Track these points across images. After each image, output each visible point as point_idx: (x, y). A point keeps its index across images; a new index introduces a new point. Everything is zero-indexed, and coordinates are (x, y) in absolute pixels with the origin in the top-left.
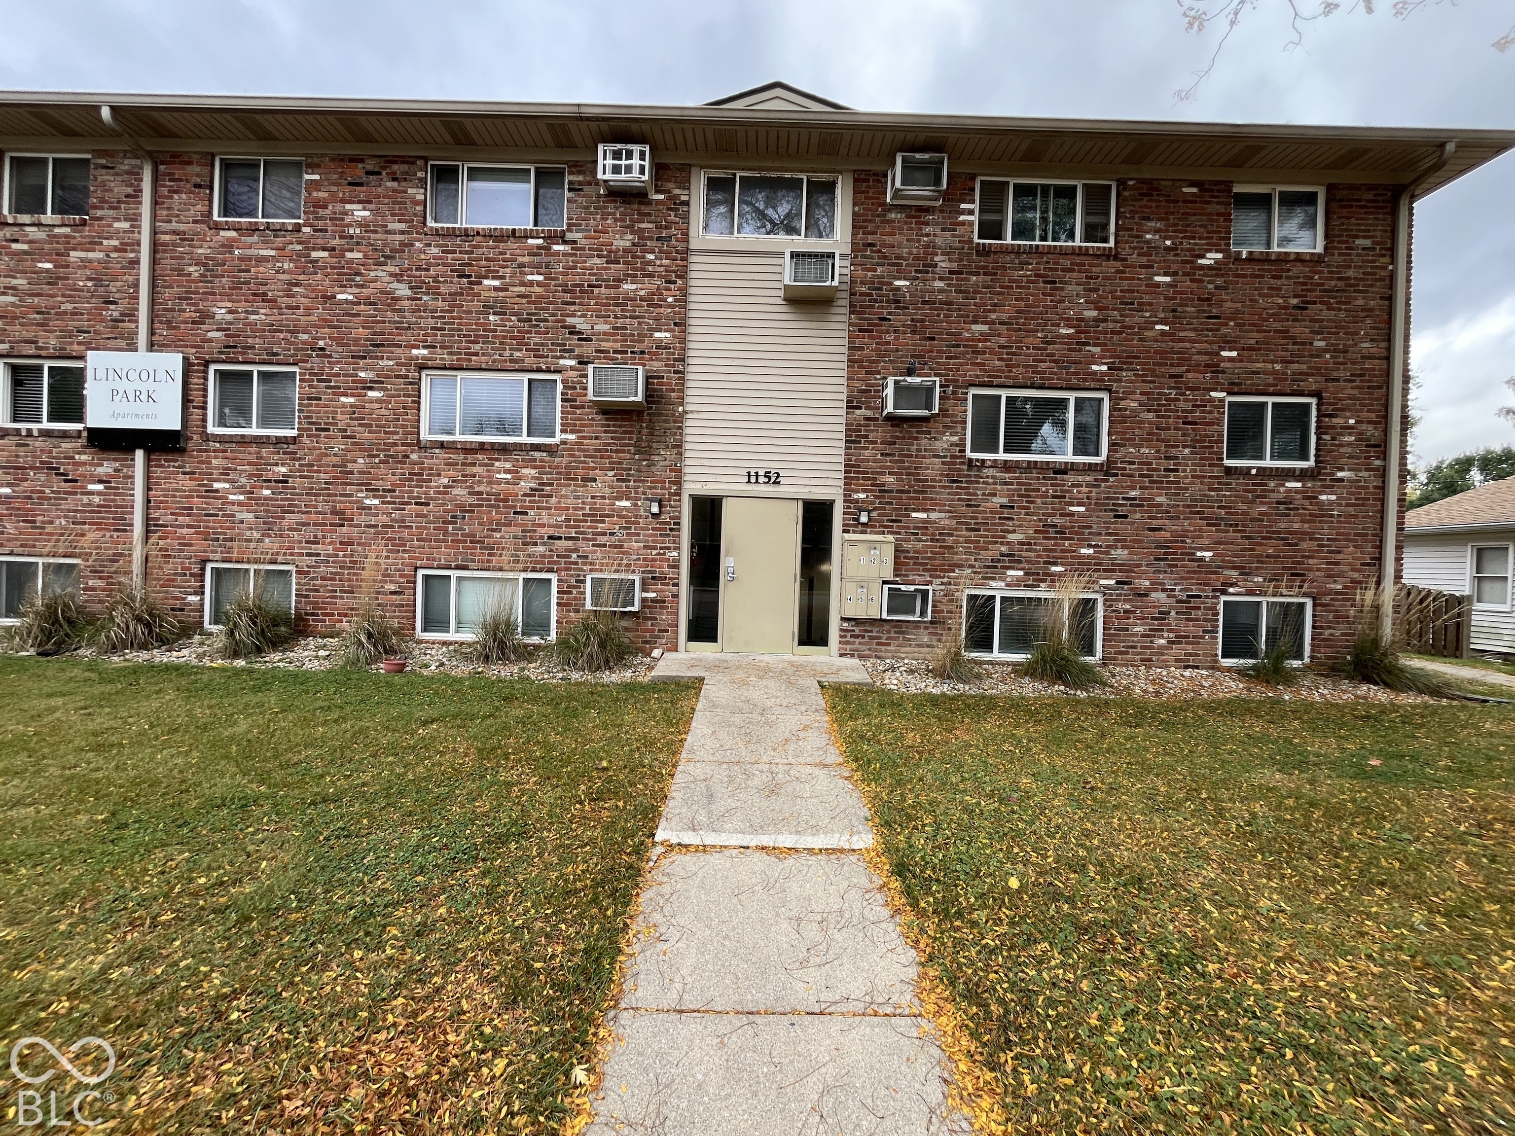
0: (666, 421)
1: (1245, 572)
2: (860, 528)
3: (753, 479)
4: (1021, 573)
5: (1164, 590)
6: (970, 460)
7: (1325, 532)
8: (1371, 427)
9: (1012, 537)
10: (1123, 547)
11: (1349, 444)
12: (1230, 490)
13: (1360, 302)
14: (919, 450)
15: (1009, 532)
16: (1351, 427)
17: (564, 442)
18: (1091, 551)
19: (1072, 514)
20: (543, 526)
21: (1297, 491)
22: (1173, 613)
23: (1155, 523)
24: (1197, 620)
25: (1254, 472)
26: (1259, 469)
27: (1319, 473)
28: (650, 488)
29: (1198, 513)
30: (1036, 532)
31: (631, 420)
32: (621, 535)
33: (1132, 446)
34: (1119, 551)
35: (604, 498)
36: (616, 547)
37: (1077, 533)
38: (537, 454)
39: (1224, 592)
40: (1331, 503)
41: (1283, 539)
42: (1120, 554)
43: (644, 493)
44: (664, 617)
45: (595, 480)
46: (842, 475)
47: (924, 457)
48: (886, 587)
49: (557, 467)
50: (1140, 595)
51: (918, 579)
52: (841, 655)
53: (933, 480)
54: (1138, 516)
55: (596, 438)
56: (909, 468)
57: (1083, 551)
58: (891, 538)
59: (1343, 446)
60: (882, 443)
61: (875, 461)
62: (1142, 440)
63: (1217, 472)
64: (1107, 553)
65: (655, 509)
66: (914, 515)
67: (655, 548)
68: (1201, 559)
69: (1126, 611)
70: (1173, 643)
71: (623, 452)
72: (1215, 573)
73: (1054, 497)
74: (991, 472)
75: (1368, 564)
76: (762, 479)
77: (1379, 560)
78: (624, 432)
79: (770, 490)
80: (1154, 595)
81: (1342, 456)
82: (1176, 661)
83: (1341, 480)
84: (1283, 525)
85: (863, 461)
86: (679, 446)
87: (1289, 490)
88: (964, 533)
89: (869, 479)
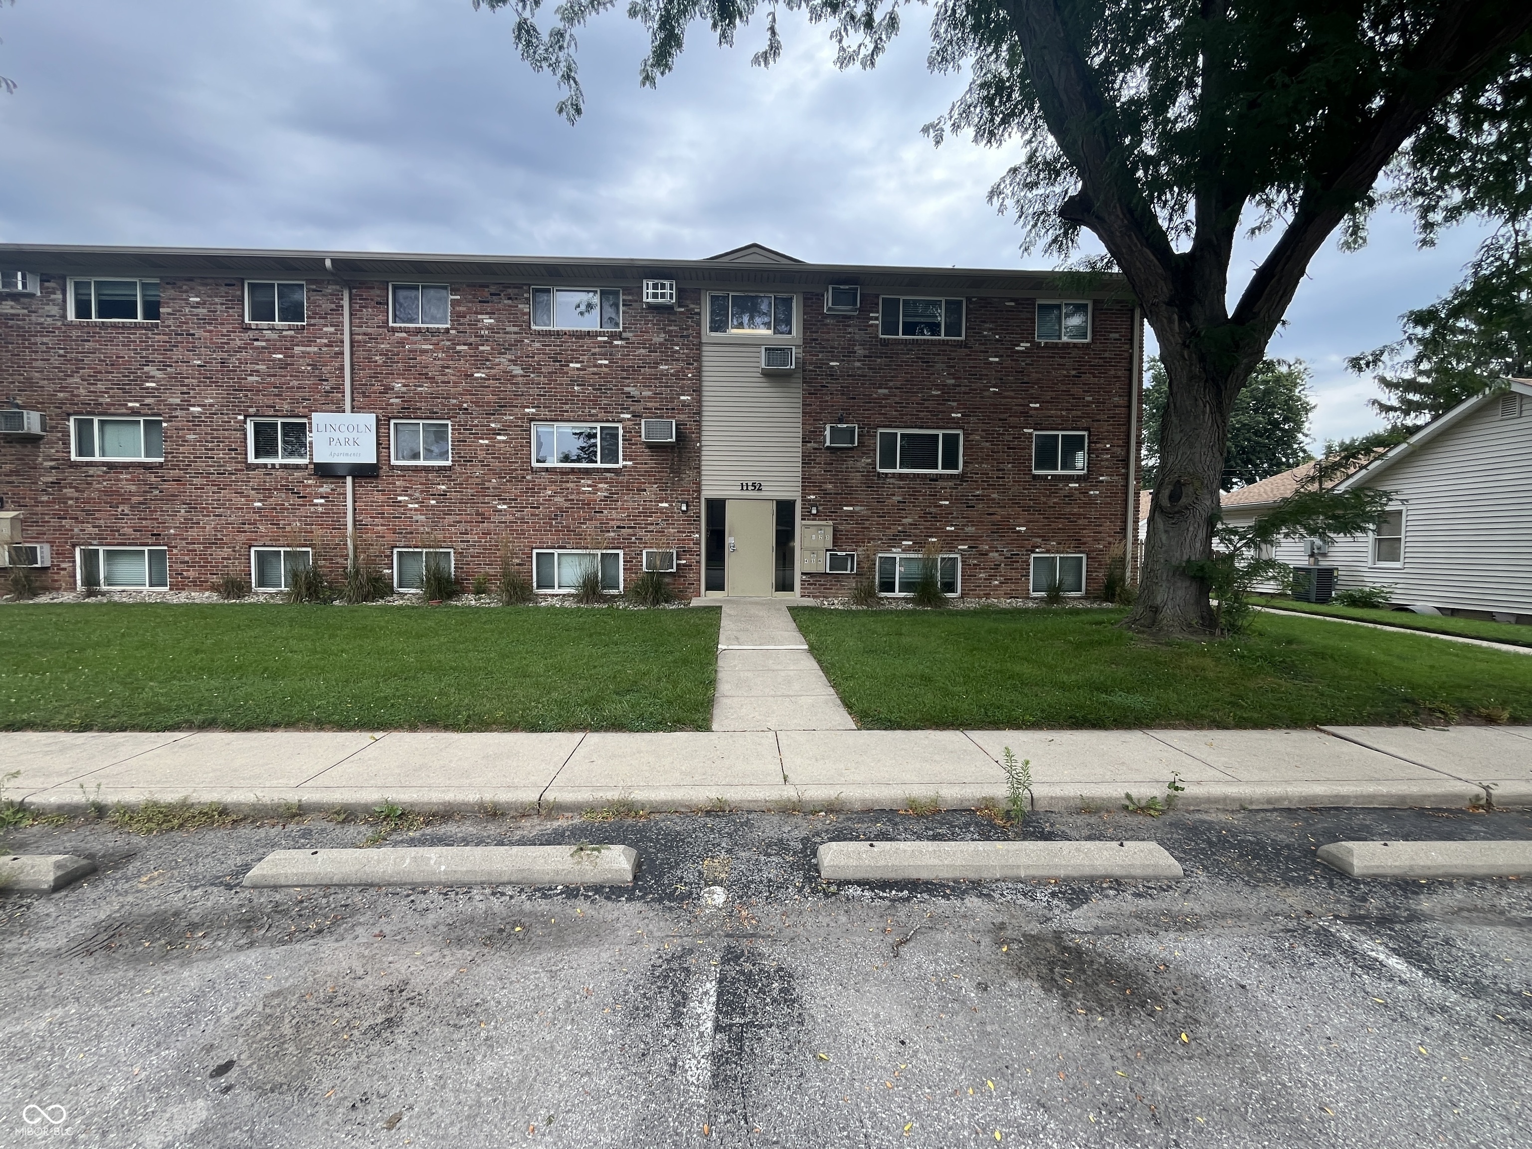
0: (689, 452)
1: (1045, 539)
2: (812, 517)
3: (745, 488)
4: (911, 543)
5: (997, 551)
6: (879, 473)
7: (1093, 514)
8: (1119, 449)
9: (905, 521)
10: (972, 525)
11: (1107, 460)
12: (1036, 489)
13: (1113, 372)
14: (847, 468)
15: (903, 517)
16: (1108, 449)
17: (625, 467)
18: (953, 528)
19: (941, 506)
20: (613, 520)
21: (1075, 488)
22: (1003, 565)
23: (991, 510)
24: (1017, 569)
25: (1049, 478)
26: (1052, 475)
27: (1088, 478)
28: (680, 495)
29: (1017, 503)
30: (920, 517)
31: (667, 452)
32: (663, 524)
33: (977, 463)
35: (651, 501)
36: (660, 532)
37: (944, 517)
38: (608, 475)
39: (1033, 552)
40: (1096, 495)
41: (1067, 518)
42: (970, 529)
43: (677, 498)
44: (692, 575)
45: (645, 490)
46: (800, 484)
47: (850, 472)
48: (828, 553)
49: (621, 483)
50: (983, 554)
51: (849, 548)
52: (802, 596)
53: (857, 487)
54: (981, 506)
55: (646, 464)
56: (841, 479)
57: (948, 528)
58: (831, 523)
59: (1102, 461)
60: (825, 464)
61: (820, 475)
62: (982, 459)
63: (1028, 478)
64: (963, 529)
65: (684, 508)
66: (845, 508)
67: (685, 532)
68: (1019, 532)
69: (974, 565)
70: (1003, 583)
71: (663, 472)
72: (1028, 540)
73: (930, 495)
74: (891, 481)
75: (1118, 533)
76: (750, 488)
77: (1124, 529)
78: (663, 460)
79: (755, 494)
80: (991, 554)
81: (1102, 467)
82: (1005, 594)
83: (1102, 482)
84: (1068, 510)
85: (813, 475)
86: (698, 468)
87: (1071, 488)
88: (876, 519)
89: (817, 486)
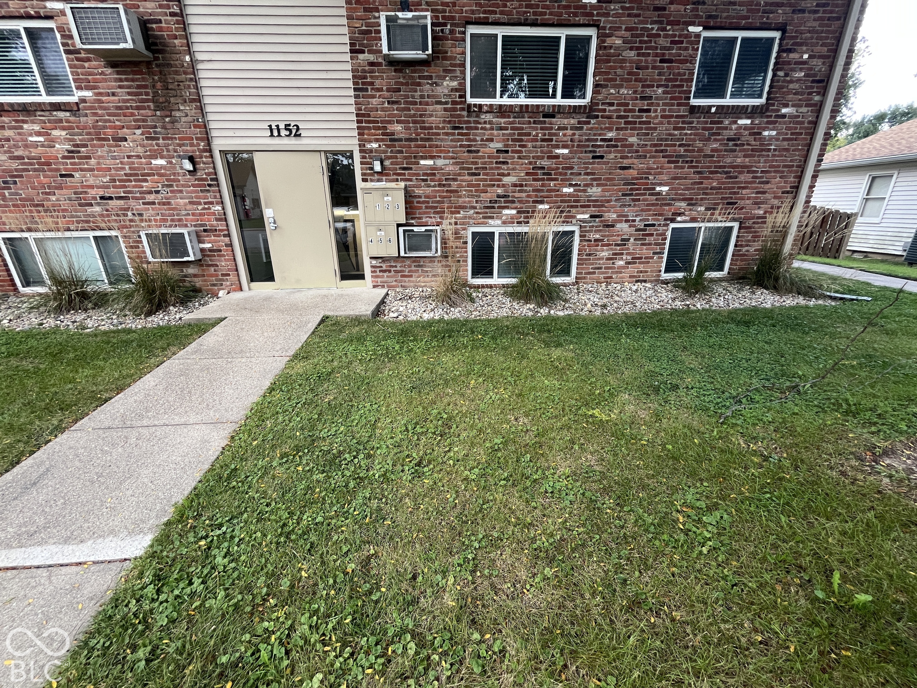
0: (177, 73)
1: (691, 202)
2: (376, 177)
3: (275, 133)
4: (514, 212)
5: (627, 221)
6: (469, 106)
7: (761, 165)
8: (820, 62)
9: (507, 180)
10: (598, 185)
11: (799, 80)
12: (691, 128)
14: (422, 97)
15: (504, 175)
16: (805, 63)
17: (83, 100)
18: (571, 190)
19: (557, 157)
20: (92, 187)
21: (746, 128)
22: (632, 240)
23: (626, 162)
24: (650, 244)
25: (713, 110)
26: (718, 107)
27: (767, 110)
28: (180, 145)
29: (662, 151)
30: (527, 174)
31: (141, 73)
32: (165, 193)
33: (614, 87)
34: (594, 189)
35: (139, 157)
36: (164, 204)
37: (561, 174)
38: (61, 115)
39: (673, 221)
40: (771, 138)
41: (726, 173)
42: (595, 191)
43: (175, 151)
44: (224, 264)
45: (126, 140)
46: (355, 126)
47: (427, 104)
48: (401, 229)
49: (85, 128)
50: (608, 226)
51: (430, 221)
52: (374, 287)
53: (438, 128)
54: (612, 156)
55: (113, 94)
56: (414, 115)
57: (566, 190)
58: (402, 184)
59: (791, 82)
60: (388, 90)
61: (383, 110)
62: (622, 80)
63: (683, 111)
64: (585, 191)
65: (188, 166)
66: (422, 162)
67: (200, 204)
68: (659, 194)
69: (596, 240)
70: (629, 263)
71: (144, 108)
72: (669, 205)
73: (543, 140)
74: (488, 117)
75: (788, 192)
76: (284, 133)
77: (797, 188)
78: (139, 87)
79: (291, 142)
80: (619, 226)
81: (789, 92)
82: (631, 277)
83: (784, 116)
84: (729, 160)
85: (372, 110)
86: (198, 99)
87: (740, 127)
88: (467, 177)
89: (379, 128)
